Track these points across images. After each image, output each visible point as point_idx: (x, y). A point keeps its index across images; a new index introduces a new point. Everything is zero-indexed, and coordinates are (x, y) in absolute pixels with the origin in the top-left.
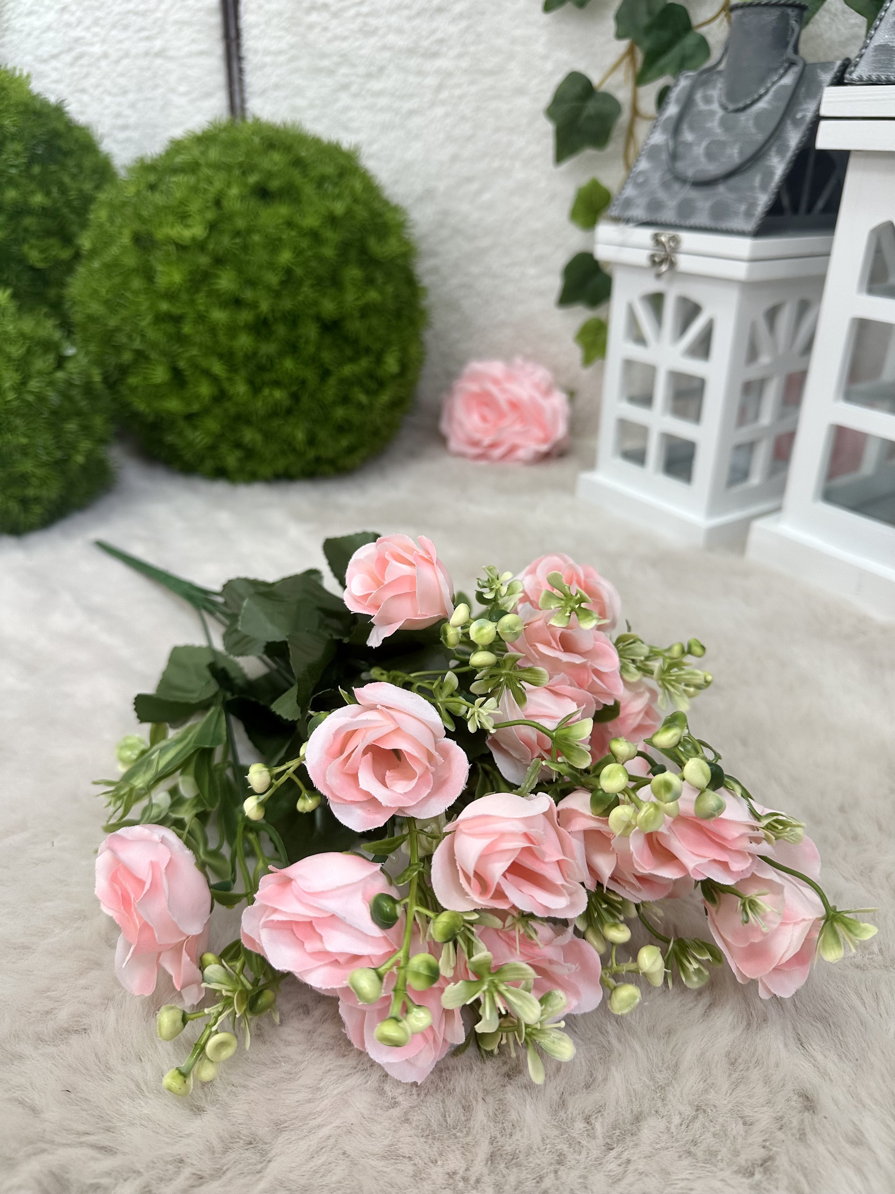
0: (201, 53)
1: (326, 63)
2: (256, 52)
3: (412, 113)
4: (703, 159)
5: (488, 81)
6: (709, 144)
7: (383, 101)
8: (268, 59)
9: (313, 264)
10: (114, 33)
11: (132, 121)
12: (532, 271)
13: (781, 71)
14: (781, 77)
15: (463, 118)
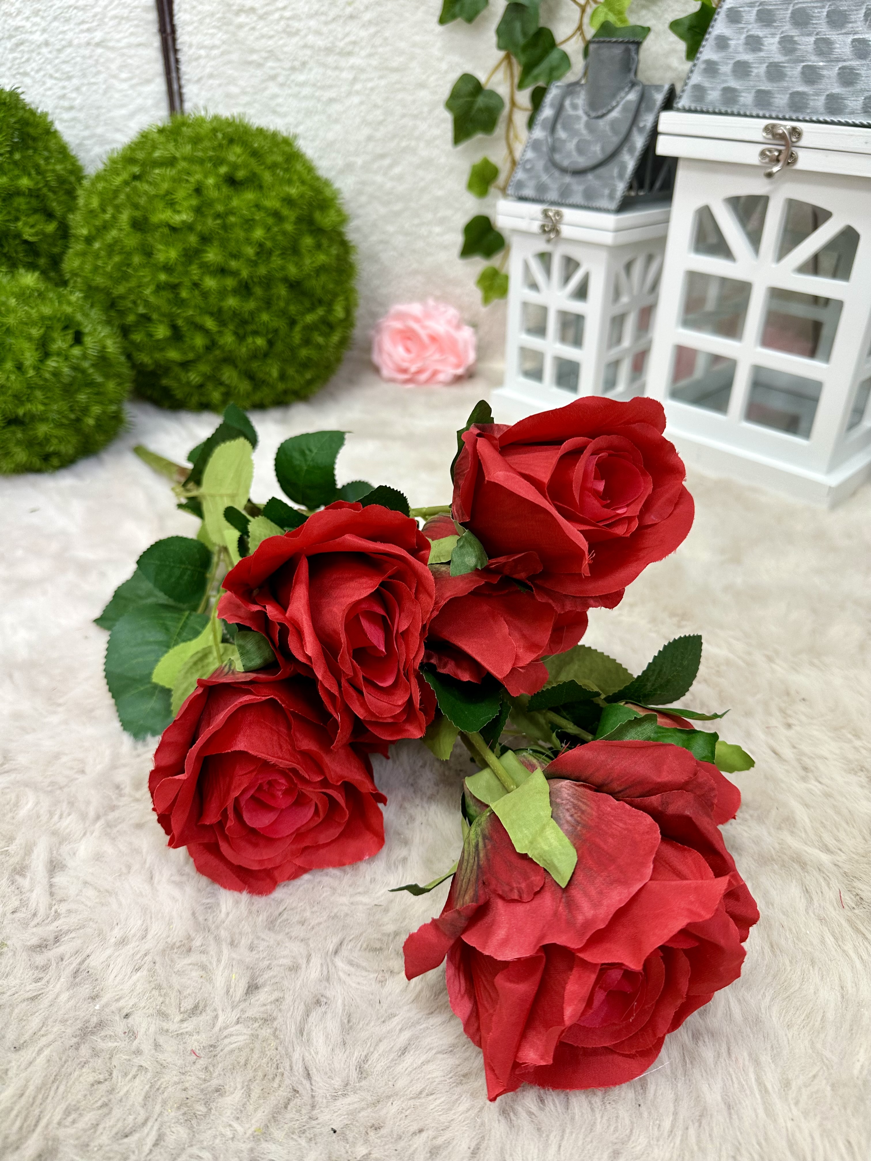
0: (139, 45)
1: (255, 57)
2: (190, 46)
3: (331, 100)
4: (574, 153)
5: (394, 77)
6: (579, 142)
7: (306, 91)
8: (202, 52)
9: (280, 238)
10: (55, 24)
11: (77, 102)
12: (437, 229)
13: (627, 89)
14: (627, 93)
15: (376, 106)
